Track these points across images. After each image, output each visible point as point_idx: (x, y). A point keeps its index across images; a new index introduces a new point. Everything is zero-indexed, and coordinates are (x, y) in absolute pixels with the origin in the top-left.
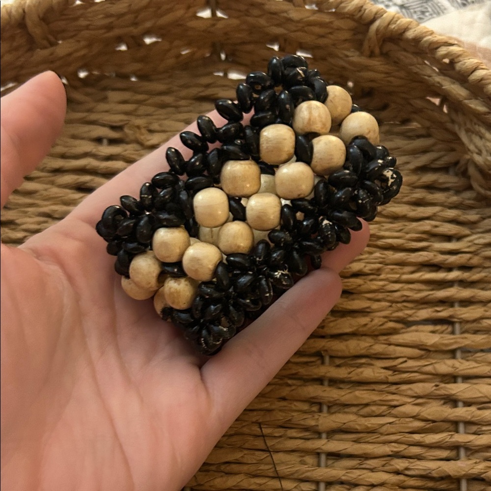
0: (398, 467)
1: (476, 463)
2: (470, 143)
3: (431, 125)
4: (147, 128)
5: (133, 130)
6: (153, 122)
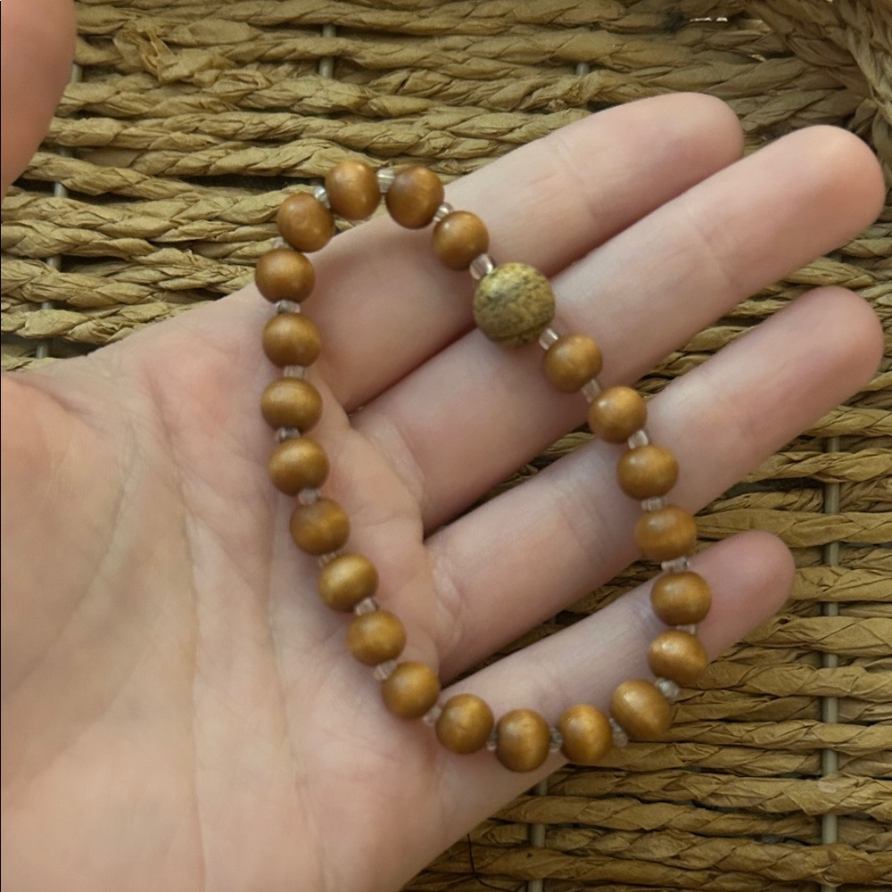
0: (696, 792)
1: (857, 785)
2: (881, 77)
3: (794, 30)
4: (164, 38)
5: (133, 44)
6: (179, 24)
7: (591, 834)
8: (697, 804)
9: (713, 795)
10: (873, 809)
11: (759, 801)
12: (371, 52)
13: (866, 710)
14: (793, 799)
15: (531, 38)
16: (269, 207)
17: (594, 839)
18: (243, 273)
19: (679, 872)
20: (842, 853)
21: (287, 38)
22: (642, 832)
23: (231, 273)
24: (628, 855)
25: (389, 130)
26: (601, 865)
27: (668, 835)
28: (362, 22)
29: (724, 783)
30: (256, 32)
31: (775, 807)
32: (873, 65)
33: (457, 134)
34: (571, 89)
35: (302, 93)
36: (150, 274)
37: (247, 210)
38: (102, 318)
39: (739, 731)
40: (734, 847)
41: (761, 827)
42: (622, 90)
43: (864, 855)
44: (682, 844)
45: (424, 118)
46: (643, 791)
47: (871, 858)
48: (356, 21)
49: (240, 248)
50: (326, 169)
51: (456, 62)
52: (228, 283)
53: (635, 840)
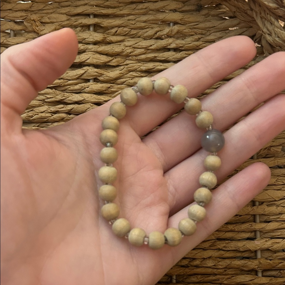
0: (219, 247)
1: (266, 241)
2: (264, 27)
3: (236, 10)
4: (40, 21)
5: (30, 23)
6: (44, 16)
7: (189, 260)
8: (219, 249)
9: (224, 247)
10: (271, 248)
11: (238, 248)
12: (106, 22)
13: (268, 218)
14: (248, 247)
15: (155, 15)
16: (78, 75)
17: (190, 262)
18: (71, 95)
19: (216, 270)
20: (263, 261)
21: (79, 19)
22: (204, 259)
23: (68, 96)
24: (200, 266)
25: (113, 48)
26: (193, 270)
27: (212, 259)
28: (102, 13)
29: (228, 243)
30: (69, 17)
31: (243, 249)
32: (261, 23)
33: (135, 48)
34: (169, 32)
35: (85, 37)
36: (42, 97)
37: (71, 76)
38: (28, 112)
39: (231, 227)
40: (231, 261)
41: (239, 254)
42: (184, 31)
43: (269, 261)
44: (216, 261)
45: (124, 43)
46: (203, 247)
47: (271, 262)
48: (100, 13)
49: (69, 88)
50: (95, 62)
51: (132, 24)
52: (67, 99)
53: (202, 261)
